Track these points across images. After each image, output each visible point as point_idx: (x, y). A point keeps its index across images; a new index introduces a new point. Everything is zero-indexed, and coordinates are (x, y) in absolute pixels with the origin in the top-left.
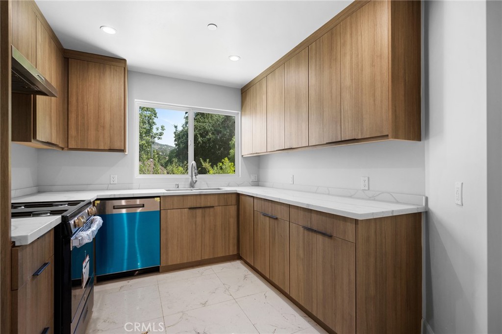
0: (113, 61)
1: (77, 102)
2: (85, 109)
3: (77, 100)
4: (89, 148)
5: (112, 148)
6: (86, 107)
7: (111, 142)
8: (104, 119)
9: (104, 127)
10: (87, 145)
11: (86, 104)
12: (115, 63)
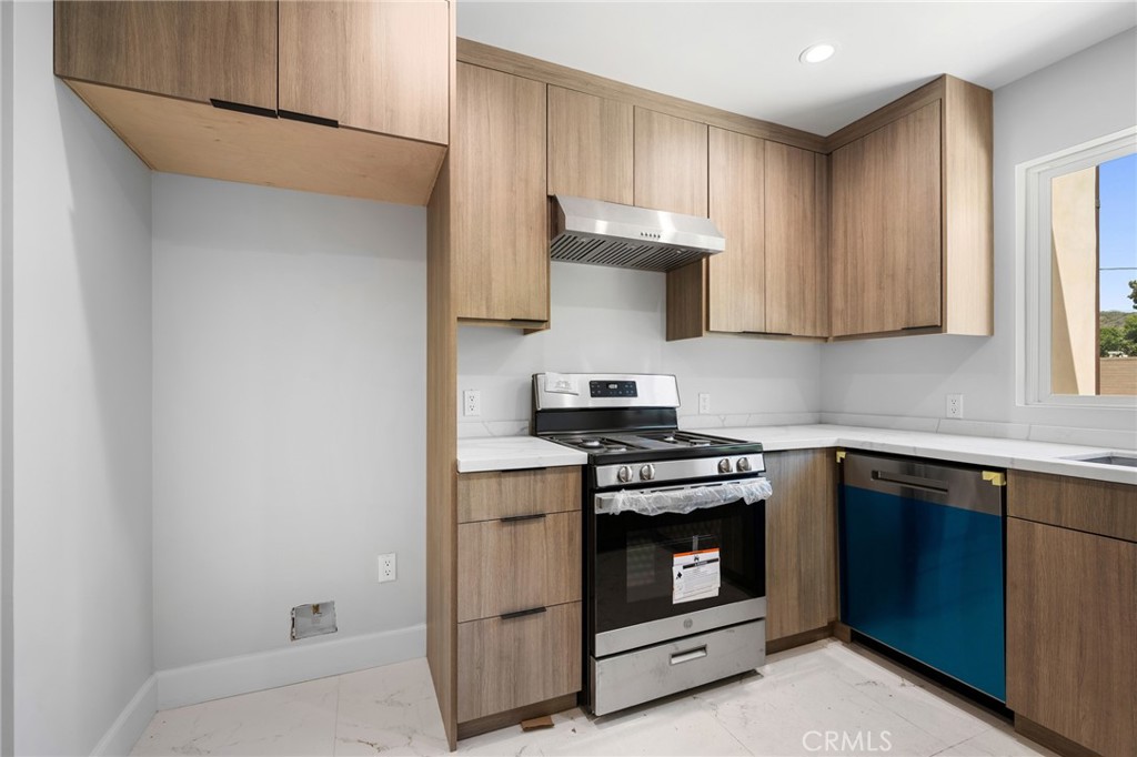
0: (912, 103)
1: (846, 236)
2: (859, 246)
3: (845, 232)
4: (866, 331)
5: (911, 326)
6: (859, 241)
7: (908, 311)
8: (894, 258)
9: (893, 276)
10: (863, 325)
11: (859, 234)
12: (917, 103)
